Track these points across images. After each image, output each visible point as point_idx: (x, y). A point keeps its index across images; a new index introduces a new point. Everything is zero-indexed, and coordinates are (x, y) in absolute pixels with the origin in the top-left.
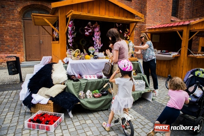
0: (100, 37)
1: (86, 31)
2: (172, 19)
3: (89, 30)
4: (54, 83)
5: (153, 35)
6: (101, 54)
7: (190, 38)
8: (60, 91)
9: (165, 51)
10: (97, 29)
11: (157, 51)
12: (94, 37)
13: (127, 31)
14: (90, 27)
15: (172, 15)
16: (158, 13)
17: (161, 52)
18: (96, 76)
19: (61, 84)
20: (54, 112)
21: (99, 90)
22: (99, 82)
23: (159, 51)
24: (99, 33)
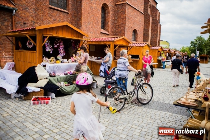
0: (64, 48)
1: (55, 44)
2: (102, 32)
3: (57, 44)
4: (39, 79)
5: (90, 46)
6: (65, 60)
7: (114, 49)
8: (46, 83)
9: (100, 58)
10: (62, 44)
11: (94, 57)
12: (59, 49)
13: (78, 45)
14: (58, 42)
15: (101, 28)
16: (91, 26)
17: (97, 58)
18: (63, 74)
19: (45, 79)
20: (44, 96)
21: (67, 82)
22: (67, 77)
23: (96, 58)
24: (63, 46)
